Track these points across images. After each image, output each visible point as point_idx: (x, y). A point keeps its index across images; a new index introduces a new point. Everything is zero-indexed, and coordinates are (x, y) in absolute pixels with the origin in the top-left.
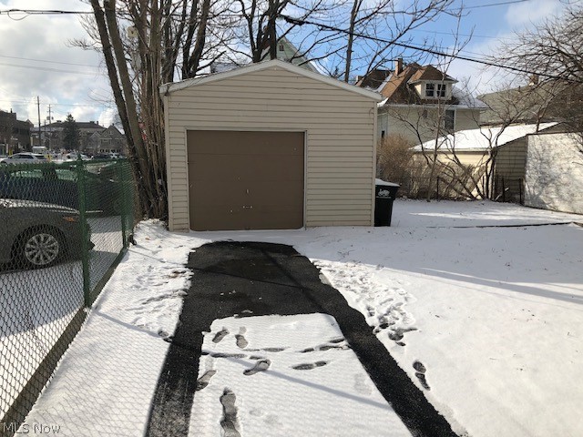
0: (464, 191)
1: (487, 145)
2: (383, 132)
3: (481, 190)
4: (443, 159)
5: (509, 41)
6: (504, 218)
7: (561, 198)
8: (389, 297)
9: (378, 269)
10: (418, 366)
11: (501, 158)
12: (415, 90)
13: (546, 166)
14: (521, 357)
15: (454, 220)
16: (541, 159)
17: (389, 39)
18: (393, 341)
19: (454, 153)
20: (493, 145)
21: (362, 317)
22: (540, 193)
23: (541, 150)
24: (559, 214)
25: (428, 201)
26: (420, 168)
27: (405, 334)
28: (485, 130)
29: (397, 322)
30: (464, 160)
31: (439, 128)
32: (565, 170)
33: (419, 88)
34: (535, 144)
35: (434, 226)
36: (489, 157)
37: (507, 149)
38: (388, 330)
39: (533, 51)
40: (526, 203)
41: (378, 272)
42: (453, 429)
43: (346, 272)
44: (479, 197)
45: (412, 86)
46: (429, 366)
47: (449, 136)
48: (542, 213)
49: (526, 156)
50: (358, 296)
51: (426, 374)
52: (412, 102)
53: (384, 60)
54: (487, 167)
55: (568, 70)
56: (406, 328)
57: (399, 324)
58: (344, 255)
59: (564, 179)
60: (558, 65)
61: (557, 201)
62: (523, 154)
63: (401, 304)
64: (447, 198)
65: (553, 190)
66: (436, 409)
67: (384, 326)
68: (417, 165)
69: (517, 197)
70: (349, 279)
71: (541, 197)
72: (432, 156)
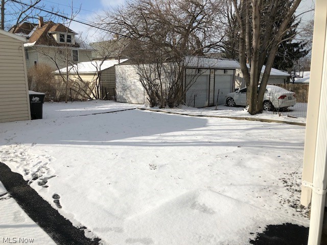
0: (86, 96)
1: (95, 70)
2: (35, 62)
3: (95, 94)
4: (72, 78)
5: (101, 15)
6: (107, 108)
7: (132, 96)
8: (39, 161)
9: (32, 146)
10: (56, 197)
11: (103, 77)
12: (53, 37)
13: (124, 81)
14: (110, 178)
15: (81, 111)
16: (122, 78)
17: (30, 4)
18: (41, 186)
19: (78, 74)
20: (99, 70)
21: (20, 176)
22: (123, 95)
23: (121, 73)
24: (132, 105)
25: (66, 102)
26: (59, 83)
27: (48, 180)
28: (94, 62)
29: (43, 174)
30: (85, 78)
31: (68, 61)
32: (133, 83)
33: (55, 36)
34: (119, 69)
35: (68, 116)
36: (97, 76)
37: (106, 72)
38: (38, 180)
39: (113, 22)
40: (118, 100)
41: (33, 147)
42: (74, 225)
43: (10, 151)
44: (94, 98)
45: (50, 34)
46: (62, 195)
47: (75, 65)
48: (125, 104)
49: (115, 76)
50: (18, 165)
51: (60, 200)
52: (50, 45)
53: (27, 17)
54: (96, 82)
55: (130, 32)
56: (49, 176)
57: (45, 175)
58: (9, 140)
59: (133, 87)
60: (125, 30)
61: (131, 98)
62: (113, 75)
63: (46, 164)
64: (77, 100)
65: (129, 93)
66: (65, 217)
67: (35, 179)
68: (58, 81)
69: (113, 97)
70: (12, 155)
71: (124, 96)
72: (66, 76)
